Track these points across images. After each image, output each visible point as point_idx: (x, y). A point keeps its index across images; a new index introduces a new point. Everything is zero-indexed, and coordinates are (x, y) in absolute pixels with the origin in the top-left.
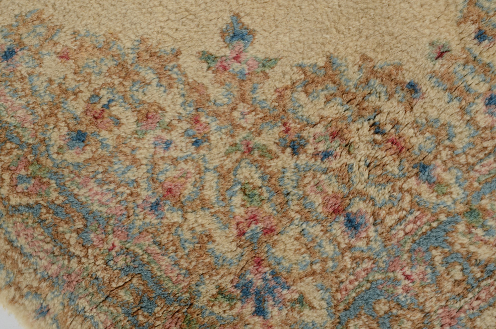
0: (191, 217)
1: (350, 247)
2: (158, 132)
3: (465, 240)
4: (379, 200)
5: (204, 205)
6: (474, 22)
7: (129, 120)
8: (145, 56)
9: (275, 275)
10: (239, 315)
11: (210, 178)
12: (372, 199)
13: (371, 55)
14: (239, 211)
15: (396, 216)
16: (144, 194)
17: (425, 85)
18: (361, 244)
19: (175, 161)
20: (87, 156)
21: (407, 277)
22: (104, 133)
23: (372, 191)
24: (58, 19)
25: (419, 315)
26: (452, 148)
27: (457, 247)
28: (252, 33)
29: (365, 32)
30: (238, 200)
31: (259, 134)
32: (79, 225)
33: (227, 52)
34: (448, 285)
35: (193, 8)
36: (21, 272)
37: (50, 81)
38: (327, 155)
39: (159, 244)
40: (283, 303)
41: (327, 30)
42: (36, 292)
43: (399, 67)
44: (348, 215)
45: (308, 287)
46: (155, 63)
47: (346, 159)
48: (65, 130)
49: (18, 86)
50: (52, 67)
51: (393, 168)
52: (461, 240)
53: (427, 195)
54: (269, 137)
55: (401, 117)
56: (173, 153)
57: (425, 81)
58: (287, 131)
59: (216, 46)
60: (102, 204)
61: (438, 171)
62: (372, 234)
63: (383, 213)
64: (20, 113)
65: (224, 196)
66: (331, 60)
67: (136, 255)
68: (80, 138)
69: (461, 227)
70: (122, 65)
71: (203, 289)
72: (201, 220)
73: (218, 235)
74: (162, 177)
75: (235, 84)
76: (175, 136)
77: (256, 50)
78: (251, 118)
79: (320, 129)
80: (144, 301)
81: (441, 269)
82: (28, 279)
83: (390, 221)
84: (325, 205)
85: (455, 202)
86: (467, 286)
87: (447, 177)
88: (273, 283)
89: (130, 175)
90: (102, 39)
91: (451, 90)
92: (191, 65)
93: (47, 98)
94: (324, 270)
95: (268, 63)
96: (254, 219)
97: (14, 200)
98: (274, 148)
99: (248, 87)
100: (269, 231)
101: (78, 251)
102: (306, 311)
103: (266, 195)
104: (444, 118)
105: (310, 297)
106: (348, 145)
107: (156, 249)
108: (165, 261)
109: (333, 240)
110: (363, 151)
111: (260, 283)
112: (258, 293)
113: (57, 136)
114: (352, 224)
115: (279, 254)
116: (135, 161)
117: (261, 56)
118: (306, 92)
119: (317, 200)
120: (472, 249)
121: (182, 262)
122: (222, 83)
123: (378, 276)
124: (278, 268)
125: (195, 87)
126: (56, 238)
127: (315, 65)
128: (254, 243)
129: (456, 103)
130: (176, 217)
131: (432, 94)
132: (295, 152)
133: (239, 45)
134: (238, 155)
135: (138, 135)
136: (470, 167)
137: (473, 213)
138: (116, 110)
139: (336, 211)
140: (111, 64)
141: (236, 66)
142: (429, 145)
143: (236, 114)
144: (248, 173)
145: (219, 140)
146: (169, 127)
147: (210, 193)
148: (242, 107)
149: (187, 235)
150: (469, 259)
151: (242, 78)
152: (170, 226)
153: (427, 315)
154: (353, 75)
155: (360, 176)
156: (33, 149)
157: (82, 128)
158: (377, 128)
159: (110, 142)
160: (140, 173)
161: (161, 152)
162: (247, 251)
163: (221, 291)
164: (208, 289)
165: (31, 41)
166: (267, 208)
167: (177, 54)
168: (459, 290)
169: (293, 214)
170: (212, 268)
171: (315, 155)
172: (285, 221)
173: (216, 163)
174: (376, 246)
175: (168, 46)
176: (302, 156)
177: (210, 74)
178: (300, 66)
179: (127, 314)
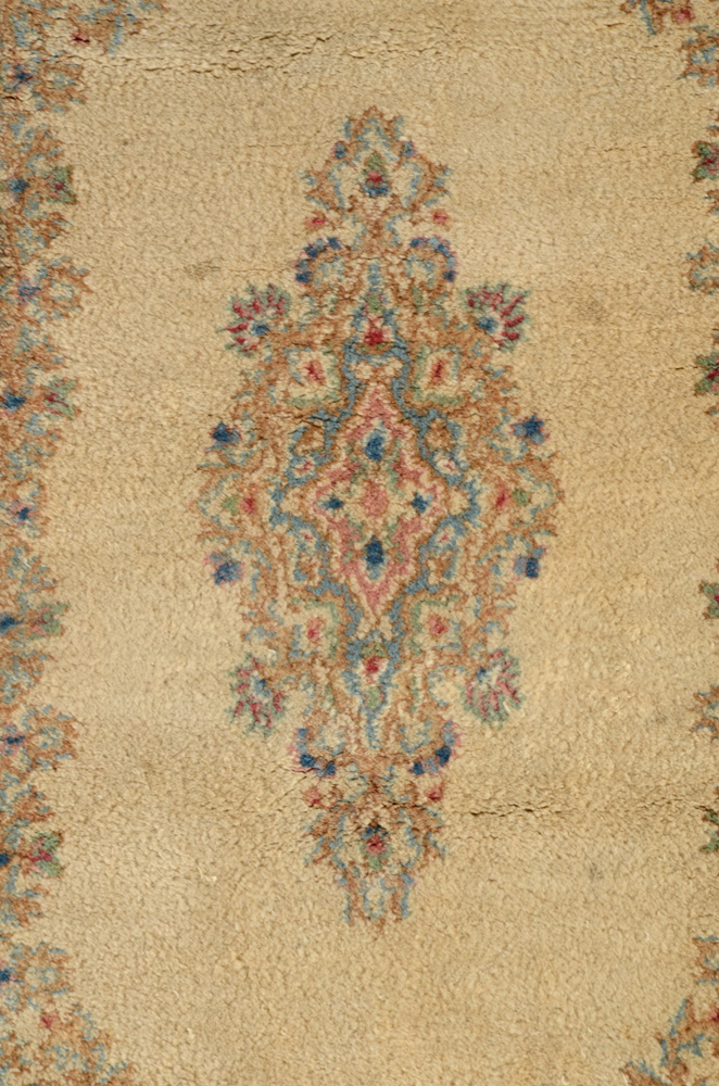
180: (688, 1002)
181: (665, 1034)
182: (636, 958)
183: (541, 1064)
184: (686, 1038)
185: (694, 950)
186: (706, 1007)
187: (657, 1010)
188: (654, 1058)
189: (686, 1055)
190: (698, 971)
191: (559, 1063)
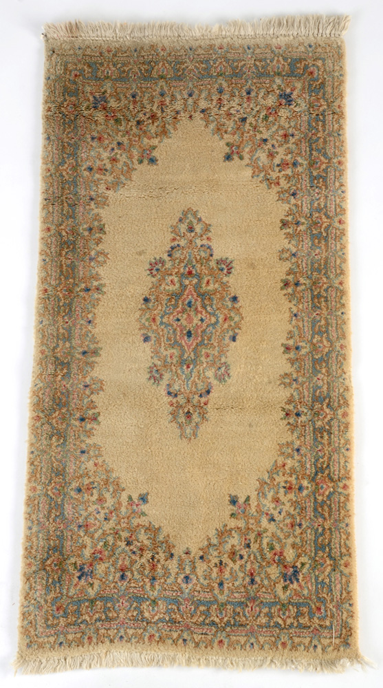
0: (86, 537)
1: (116, 582)
2: (99, 507)
3: (145, 607)
4: (135, 577)
5: (92, 537)
6: (203, 552)
7: (95, 497)
8: (115, 483)
9: (92, 572)
10: (74, 574)
11: (101, 531)
12: (133, 575)
13: (170, 537)
14: (99, 547)
15: (134, 585)
16: (80, 520)
17: (176, 558)
18: (120, 584)
19: (96, 519)
20: (77, 497)
21: (122, 603)
22: (86, 495)
23: (135, 573)
24: (104, 453)
25: (116, 615)
26: (166, 581)
27: (142, 607)
28: (147, 502)
29: (175, 529)
30: (101, 544)
31: (123, 531)
32: (58, 514)
33: (136, 501)
34: (130, 614)
35: (139, 481)
36: (34, 513)
37: (86, 468)
38: (134, 553)
39: (72, 537)
40: (86, 580)
41: (166, 519)
42: (33, 522)
43: (174, 547)
44: (124, 574)
45: (97, 583)
46: (116, 487)
47: (138, 558)
48: (77, 485)
49: (78, 462)
50: (90, 465)
51: (146, 572)
52: (144, 606)
53: (148, 587)
54: (125, 535)
55: (161, 560)
56: (97, 516)
57: (177, 557)
58: (131, 537)
59: (135, 497)
60: (68, 513)
61: (156, 584)
62: (125, 584)
63: (132, 581)
64: (71, 470)
65: (99, 540)
66: (159, 528)
67: (64, 535)
68: (79, 490)
69: (148, 603)
70: (107, 480)
71: (72, 559)
72: (87, 540)
73: (88, 548)
74: (89, 520)
75: (130, 512)
76: (102, 512)
77: (144, 508)
78: (125, 525)
79: (139, 544)
80: (55, 549)
81: (132, 609)
82: (34, 517)
83: (132, 585)
84: (121, 566)
85: (153, 595)
86: (135, 619)
87: (157, 587)
88: (89, 574)
89: (82, 512)
90: (109, 469)
91: (180, 565)
92: (124, 496)
93: (81, 472)
94: (105, 582)
95: (143, 514)
96: (101, 552)
97: (49, 493)
98: (123, 538)
99: (133, 515)
100: (101, 559)
101: (51, 520)
102: (90, 589)
103: (109, 549)
104: (171, 571)
105: (95, 586)
106: (142, 555)
107: (70, 537)
108: (69, 543)
109: (114, 577)
110: (143, 560)
111: (86, 570)
112: (83, 573)
113: (74, 485)
114: (123, 577)
115: (98, 568)
116: (86, 509)
117: (143, 510)
118: (145, 532)
119: (120, 563)
120: (145, 611)
121: (73, 548)
122: (127, 509)
123: (116, 596)
124: (94, 571)
125: (120, 503)
126: (50, 512)
127: (154, 526)
128: (95, 559)
129: (177, 570)
130: (82, 534)
131: (175, 562)
132: (127, 545)
133: (141, 502)
134: (112, 532)
135: (94, 503)
136: (165, 590)
137: (154, 602)
138: (95, 491)
139: (122, 570)
140: (105, 477)
141: (135, 507)
142: (161, 575)
143: (122, 520)
144: (110, 539)
145: (112, 523)
146: (103, 508)
147: (96, 536)
148: (126, 520)
149: (81, 541)
150: (141, 613)
151: (134, 512)
152: (79, 535)
153: (118, 617)
154: (161, 538)
155: (137, 566)
156: (65, 483)
157: (82, 488)
158: (153, 558)
159: (85, 499)
160: (84, 514)
161: (95, 513)
162: (91, 559)
163: (75, 563)
164: (73, 560)
165: (92, 453)
166: (106, 553)
167: (123, 490)
168: (132, 618)
169: (111, 560)
170: (79, 556)
171: (131, 550)
172: (107, 560)
173: (105, 529)
174: (123, 588)
175: (123, 486)
176: (128, 547)
177: (126, 503)
178: (150, 523)
179: (48, 548)
180: (276, 461)
181: (269, 470)
182: (262, 449)
183: (234, 478)
184: (275, 471)
185: (278, 447)
186: (281, 463)
187: (267, 464)
188: (266, 477)
189: (275, 476)
190: (279, 453)
191: (239, 478)
